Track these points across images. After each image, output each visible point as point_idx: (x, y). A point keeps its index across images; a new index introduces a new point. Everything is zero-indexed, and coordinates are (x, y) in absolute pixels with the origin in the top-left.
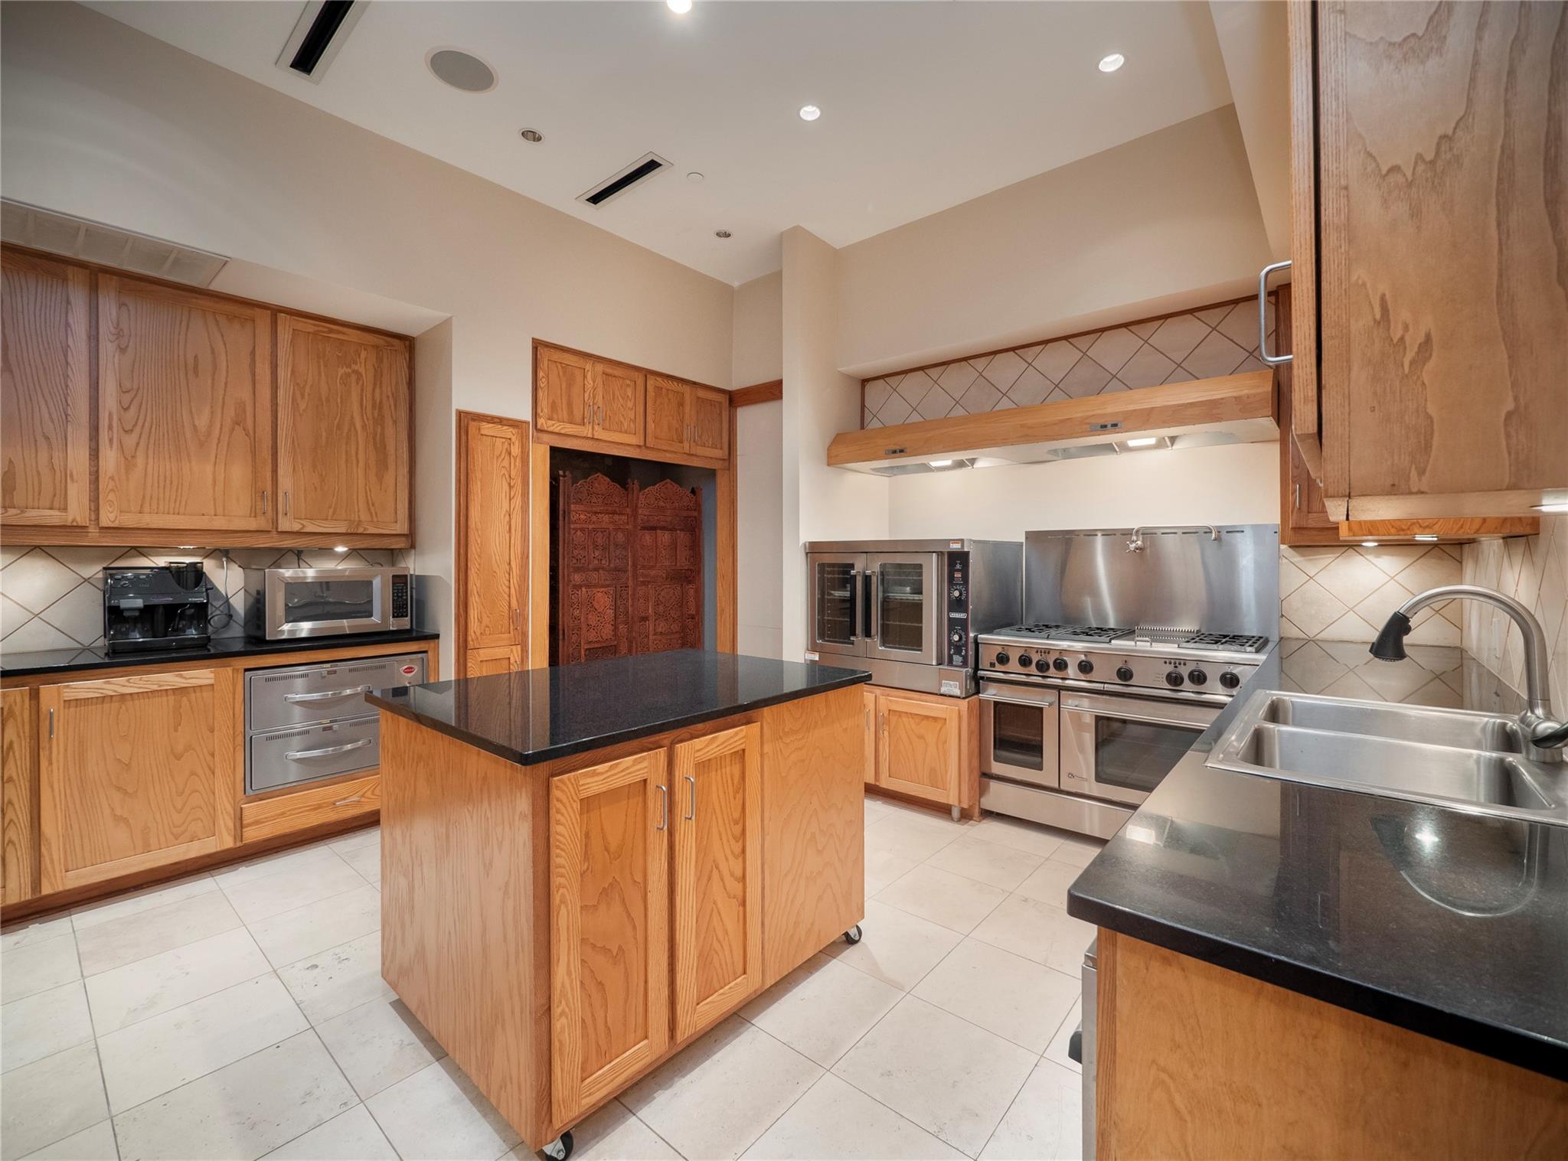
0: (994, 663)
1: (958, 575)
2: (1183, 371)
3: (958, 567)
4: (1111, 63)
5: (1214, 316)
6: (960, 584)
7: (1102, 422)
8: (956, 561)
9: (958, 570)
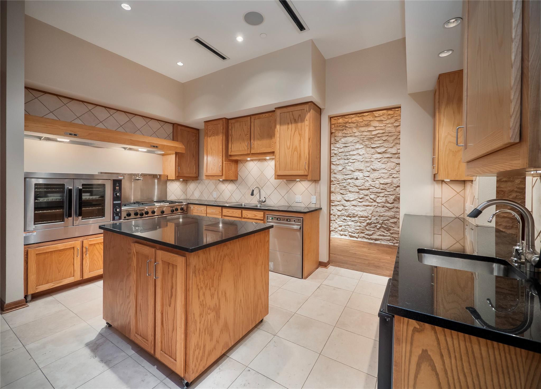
0: (126, 217)
1: (117, 188)
2: (155, 134)
3: (117, 185)
4: (180, 64)
5: (162, 123)
6: (118, 191)
7: (154, 145)
8: (117, 183)
9: (117, 186)
